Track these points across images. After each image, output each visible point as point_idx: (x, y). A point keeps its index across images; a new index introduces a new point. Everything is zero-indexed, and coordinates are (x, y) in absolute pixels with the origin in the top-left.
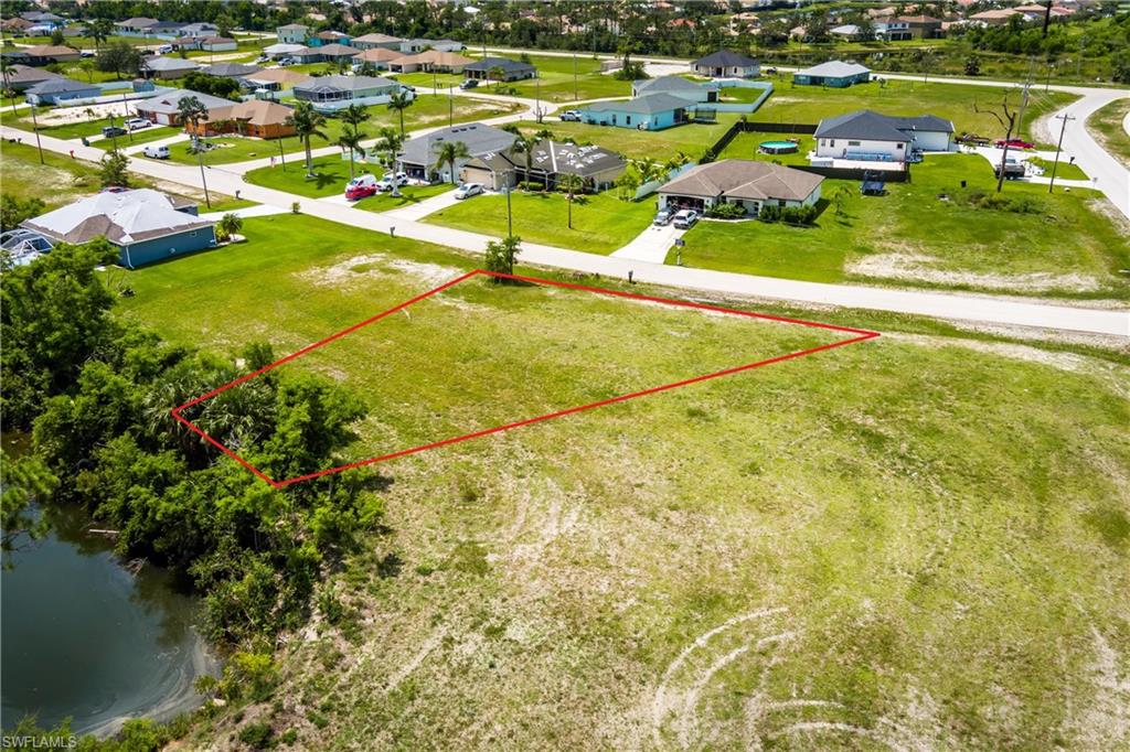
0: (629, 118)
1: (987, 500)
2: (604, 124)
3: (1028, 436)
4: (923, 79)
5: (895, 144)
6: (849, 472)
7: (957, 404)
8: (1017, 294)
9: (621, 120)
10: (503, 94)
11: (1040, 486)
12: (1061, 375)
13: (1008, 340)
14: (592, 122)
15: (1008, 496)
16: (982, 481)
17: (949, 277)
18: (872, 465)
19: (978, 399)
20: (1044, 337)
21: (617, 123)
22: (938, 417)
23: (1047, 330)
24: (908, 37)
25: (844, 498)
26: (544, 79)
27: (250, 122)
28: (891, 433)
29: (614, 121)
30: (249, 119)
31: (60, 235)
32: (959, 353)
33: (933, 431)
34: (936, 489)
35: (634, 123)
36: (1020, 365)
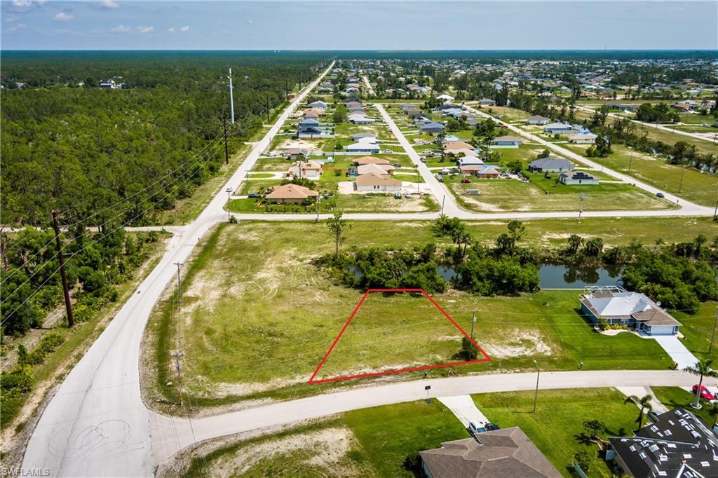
1: (238, 328)
3: (232, 349)
6: (271, 324)
7: (255, 354)
11: (226, 337)
12: (224, 379)
15: (234, 332)
16: (240, 333)
18: (268, 328)
19: (249, 358)
22: (258, 347)
25: (269, 319)
28: (267, 338)
32: (263, 379)
33: (257, 342)
34: (250, 328)
36: (240, 379)
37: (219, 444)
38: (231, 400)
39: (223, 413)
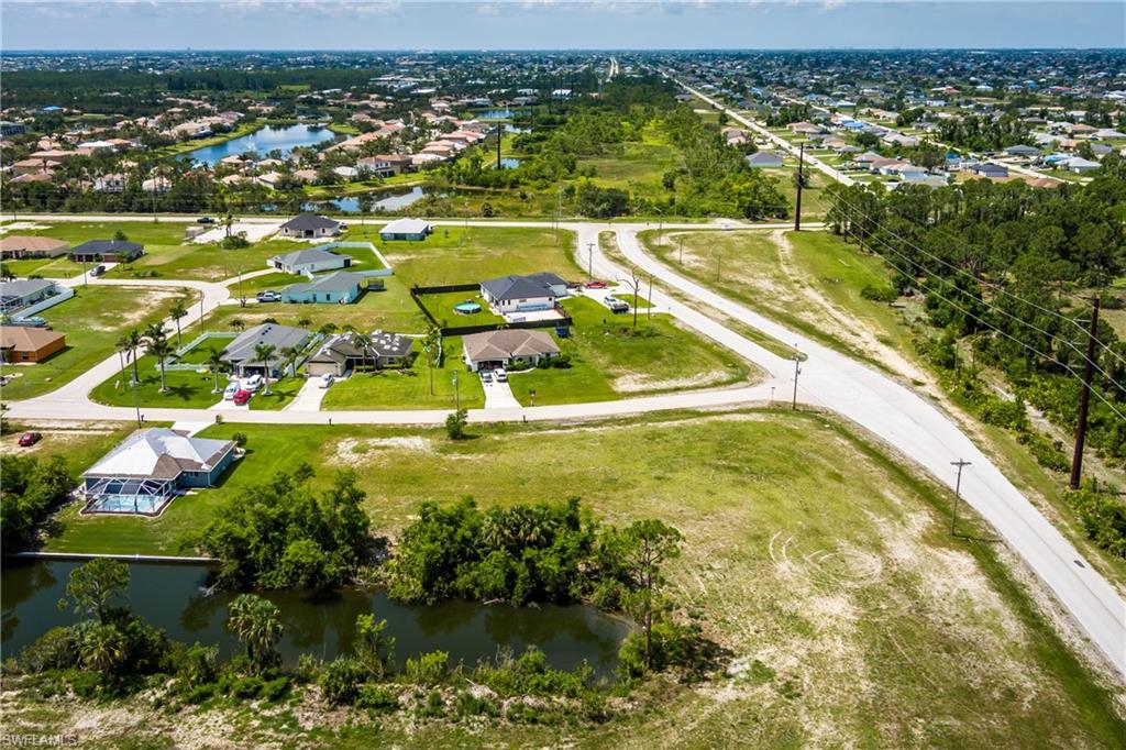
0: (328, 296)
1: (794, 480)
2: (306, 302)
3: (780, 452)
4: (463, 223)
5: (547, 299)
8: (703, 388)
9: (321, 297)
10: (144, 277)
13: (726, 413)
14: (293, 302)
17: (673, 383)
18: (745, 479)
20: (737, 407)
21: (318, 300)
22: (744, 454)
23: (736, 404)
24: (392, 174)
26: (155, 254)
27: (16, 349)
28: (738, 465)
29: (315, 299)
30: (13, 347)
31: (148, 476)
33: (749, 460)
34: (775, 481)
35: (333, 299)
36: (745, 424)
37: (732, 386)
38: (738, 412)
39: (744, 402)
